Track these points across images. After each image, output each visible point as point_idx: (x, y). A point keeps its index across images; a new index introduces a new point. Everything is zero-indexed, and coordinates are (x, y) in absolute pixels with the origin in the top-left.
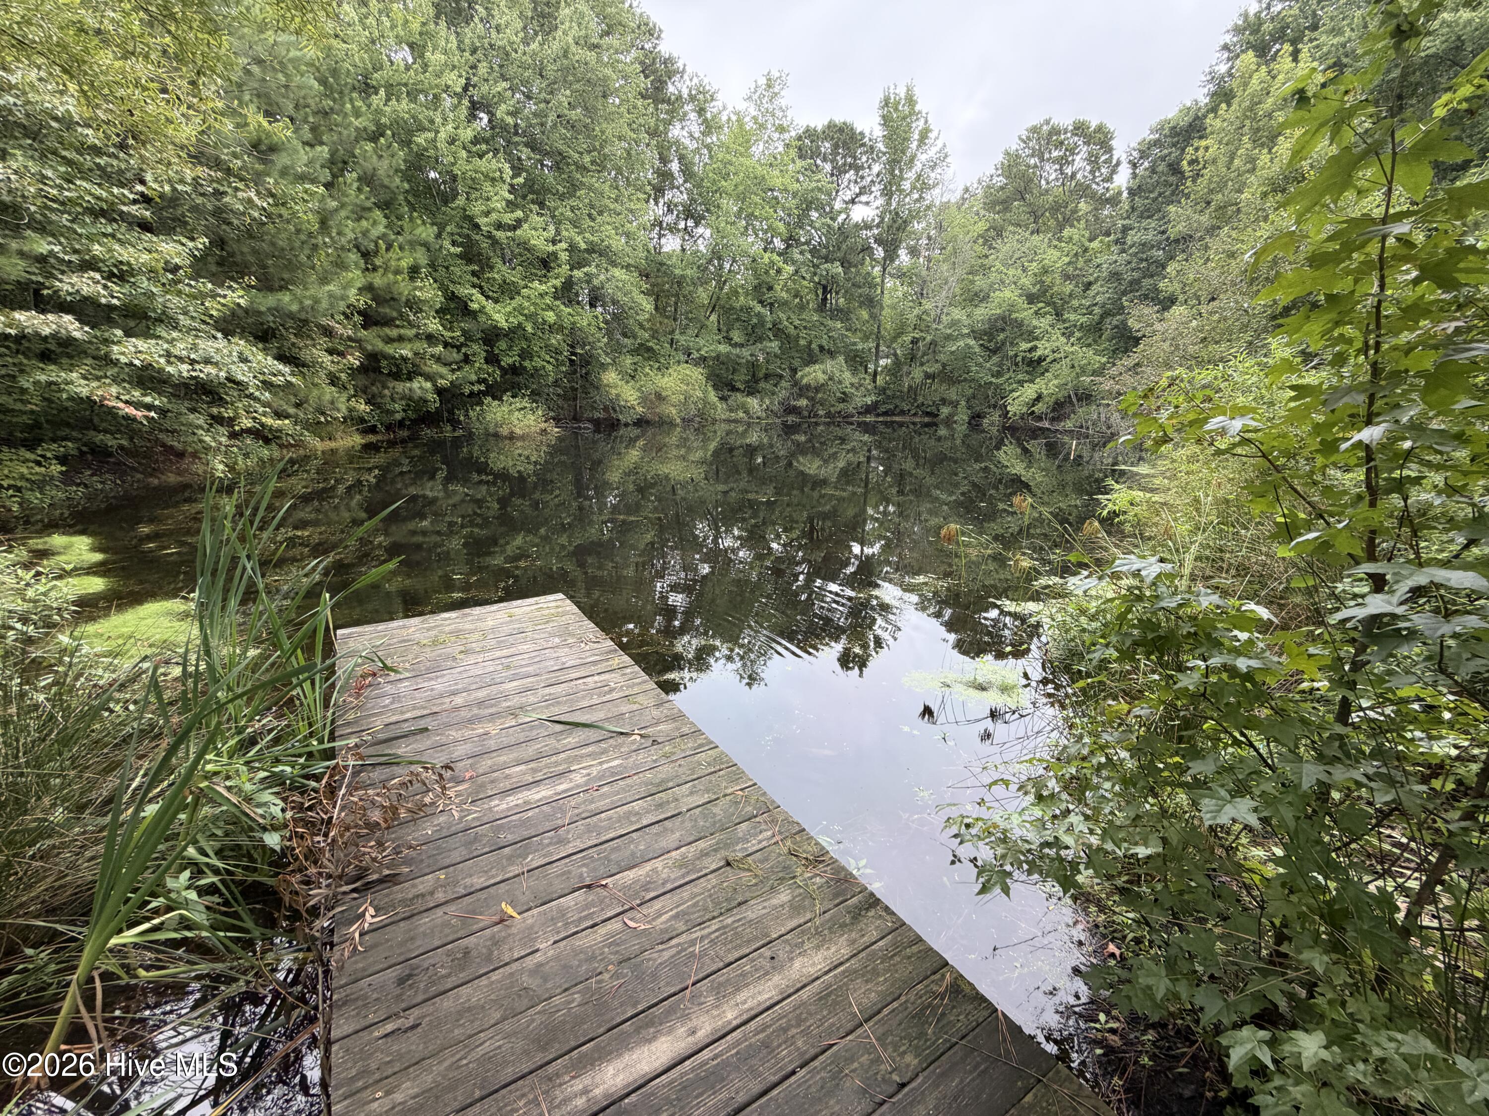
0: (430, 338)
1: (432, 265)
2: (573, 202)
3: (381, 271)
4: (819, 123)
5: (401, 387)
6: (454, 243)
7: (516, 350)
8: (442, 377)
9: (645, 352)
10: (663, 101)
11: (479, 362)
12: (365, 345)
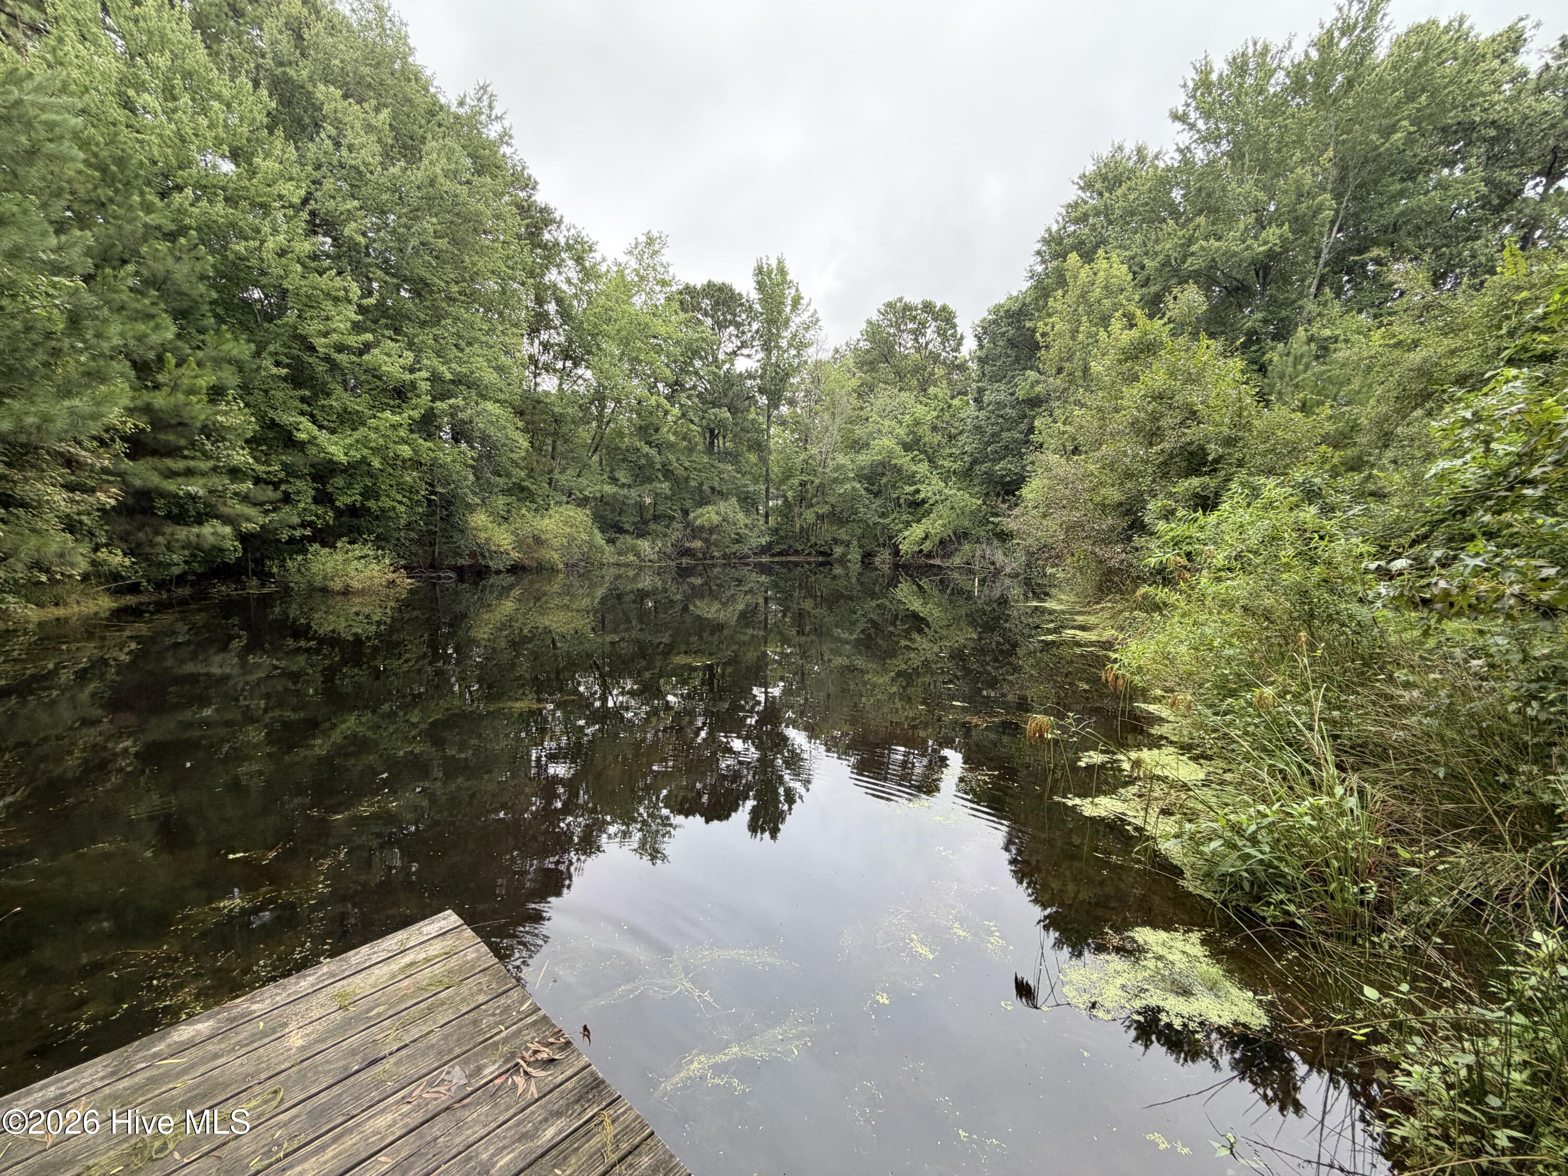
0: (235, 473)
1: (245, 389)
2: (435, 331)
3: (166, 390)
4: (698, 281)
5: (183, 533)
6: (278, 364)
7: (358, 488)
8: (248, 520)
9: (520, 492)
10: (539, 246)
11: (306, 501)
12: (130, 479)
